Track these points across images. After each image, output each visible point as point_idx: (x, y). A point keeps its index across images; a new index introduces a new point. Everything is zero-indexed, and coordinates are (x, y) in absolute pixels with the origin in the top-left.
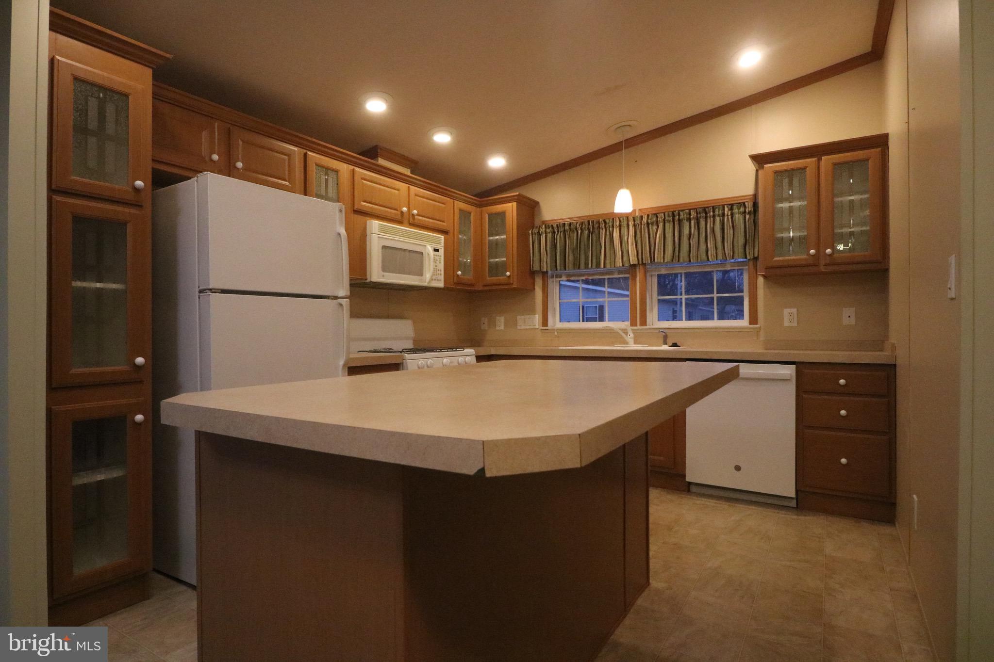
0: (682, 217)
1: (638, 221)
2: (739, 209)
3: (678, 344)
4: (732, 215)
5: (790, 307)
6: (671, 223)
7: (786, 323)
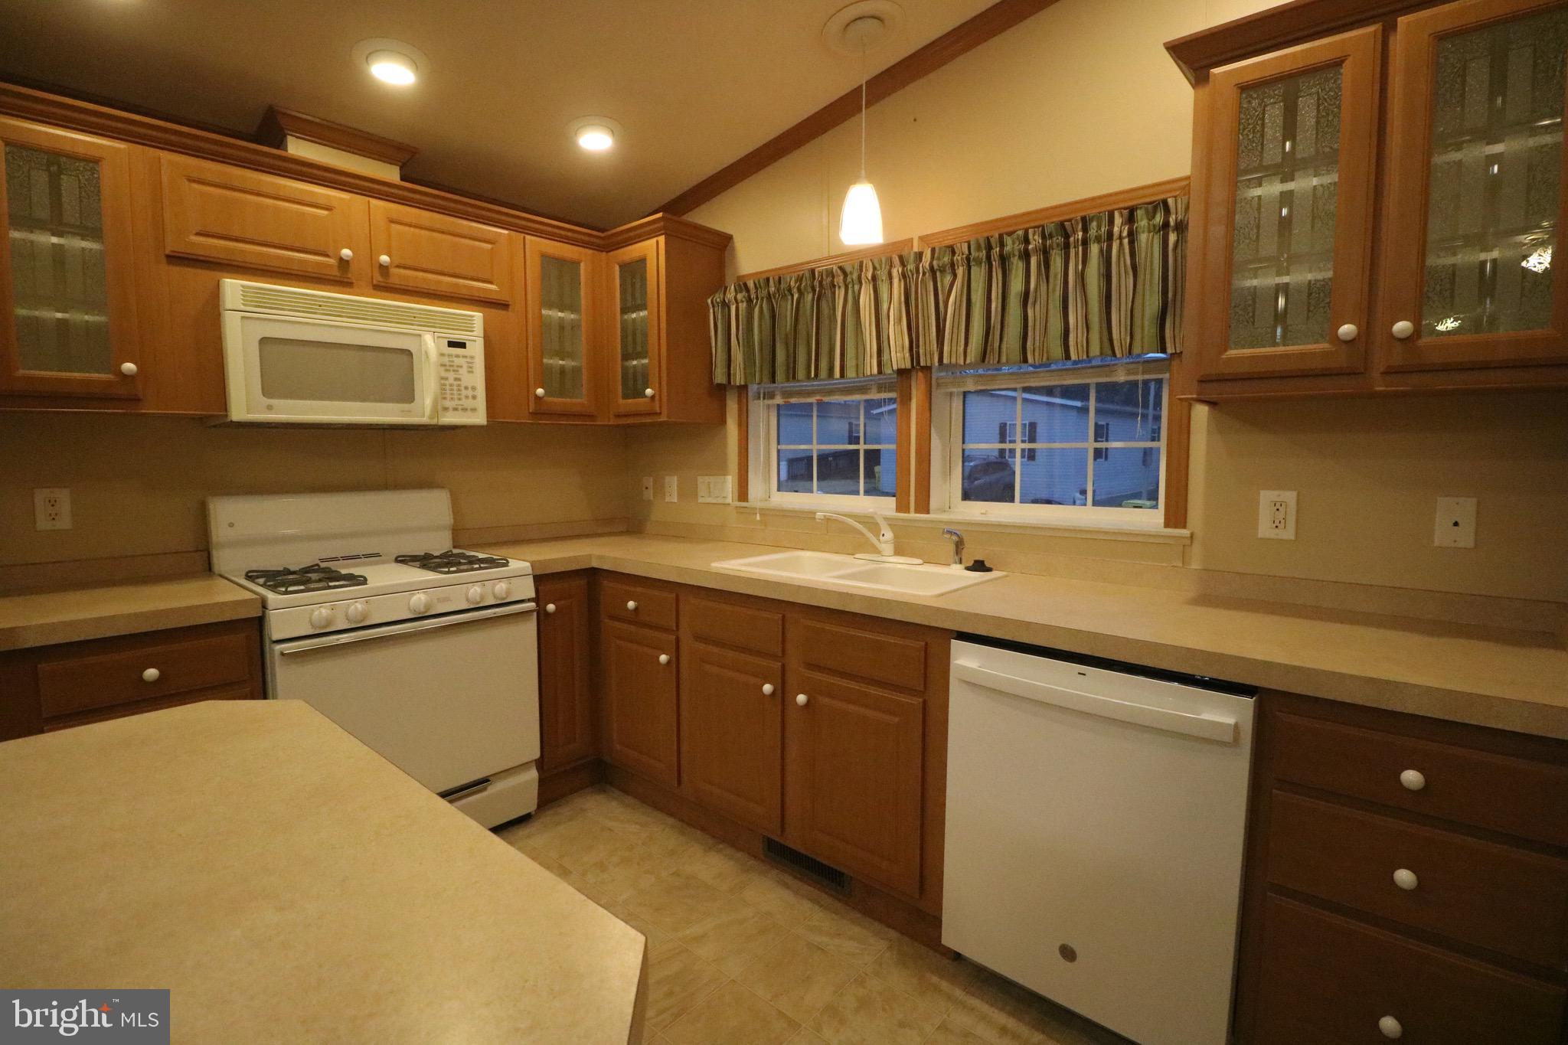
0: (1008, 248)
1: (911, 267)
2: (1151, 216)
3: (987, 564)
4: (1131, 234)
5: (1279, 486)
6: (984, 268)
7: (1265, 529)
